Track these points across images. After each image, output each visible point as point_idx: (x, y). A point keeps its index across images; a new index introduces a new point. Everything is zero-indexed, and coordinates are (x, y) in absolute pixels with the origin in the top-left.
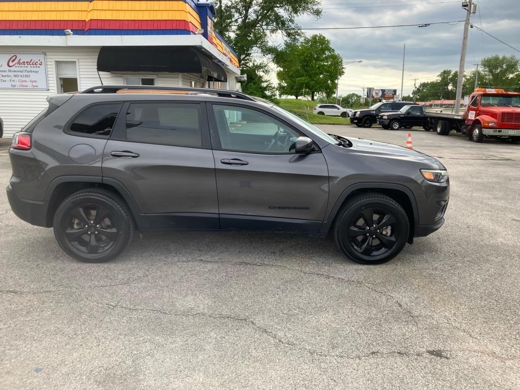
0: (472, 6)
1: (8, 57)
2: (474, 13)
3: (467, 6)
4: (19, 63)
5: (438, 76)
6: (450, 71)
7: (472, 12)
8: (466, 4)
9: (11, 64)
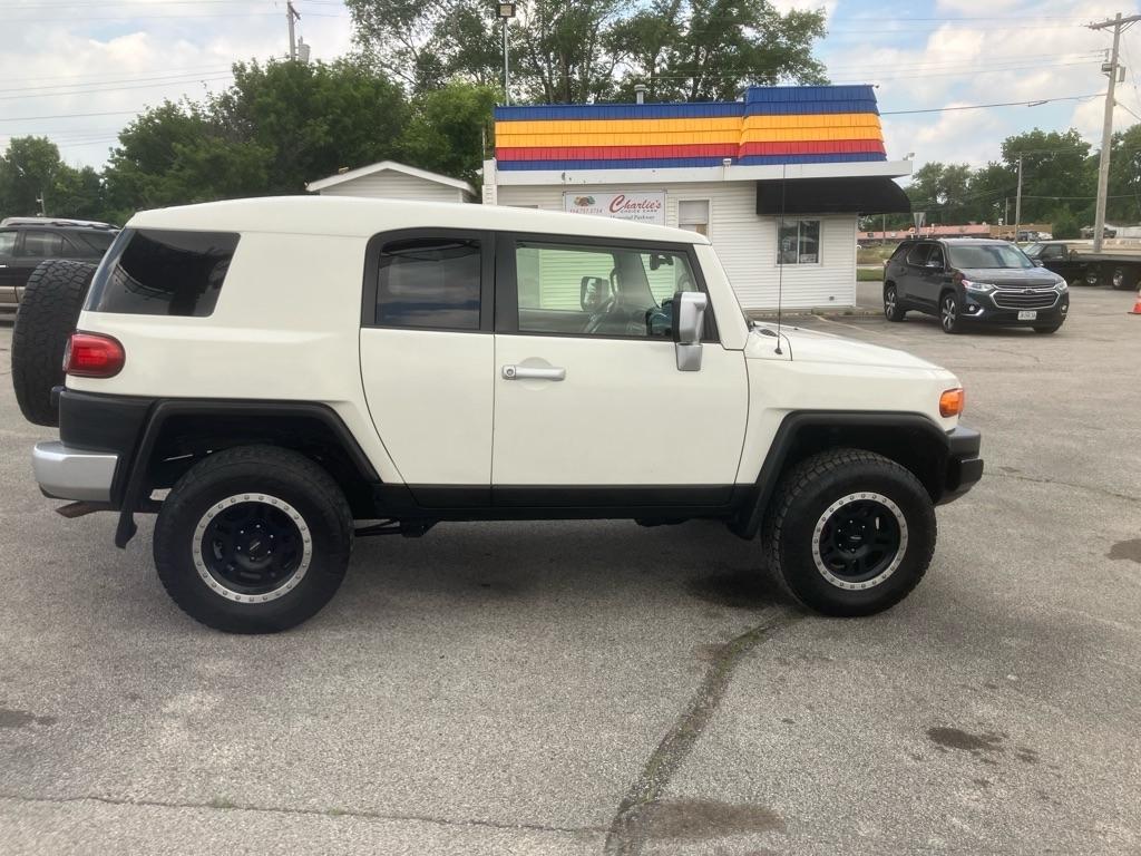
0: (1118, 70)
1: (612, 197)
2: (1122, 80)
3: (1110, 70)
4: (627, 206)
5: (914, 177)
6: (940, 165)
7: (1117, 79)
8: (1109, 67)
9: (615, 208)
